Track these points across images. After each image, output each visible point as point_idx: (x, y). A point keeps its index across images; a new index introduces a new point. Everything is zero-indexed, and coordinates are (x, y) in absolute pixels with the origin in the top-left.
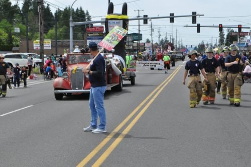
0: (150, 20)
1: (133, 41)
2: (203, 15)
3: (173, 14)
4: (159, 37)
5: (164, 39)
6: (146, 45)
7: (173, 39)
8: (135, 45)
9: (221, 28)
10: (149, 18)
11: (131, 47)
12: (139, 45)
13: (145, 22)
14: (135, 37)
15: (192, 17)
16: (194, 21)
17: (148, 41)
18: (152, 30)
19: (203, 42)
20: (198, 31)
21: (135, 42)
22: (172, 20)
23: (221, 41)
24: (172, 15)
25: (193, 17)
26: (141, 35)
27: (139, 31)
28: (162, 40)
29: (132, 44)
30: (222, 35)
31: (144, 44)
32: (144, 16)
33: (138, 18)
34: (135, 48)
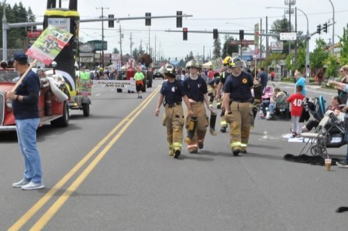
0: (118, 22)
1: (94, 52)
2: (191, 16)
3: (150, 14)
4: (131, 46)
5: (138, 49)
6: (113, 57)
7: (150, 49)
8: (97, 56)
9: (216, 33)
10: (116, 19)
11: (92, 60)
12: (102, 56)
13: (111, 24)
14: (97, 45)
15: (176, 18)
16: (179, 23)
17: (116, 51)
18: (122, 36)
19: (191, 53)
20: (185, 38)
21: (97, 52)
22: (148, 22)
23: (217, 52)
24: (148, 15)
25: (178, 18)
26: (106, 42)
27: (103, 37)
28: (136, 50)
29: (92, 55)
30: (217, 44)
31: (111, 55)
32: (109, 16)
33: (102, 19)
34: (98, 61)
